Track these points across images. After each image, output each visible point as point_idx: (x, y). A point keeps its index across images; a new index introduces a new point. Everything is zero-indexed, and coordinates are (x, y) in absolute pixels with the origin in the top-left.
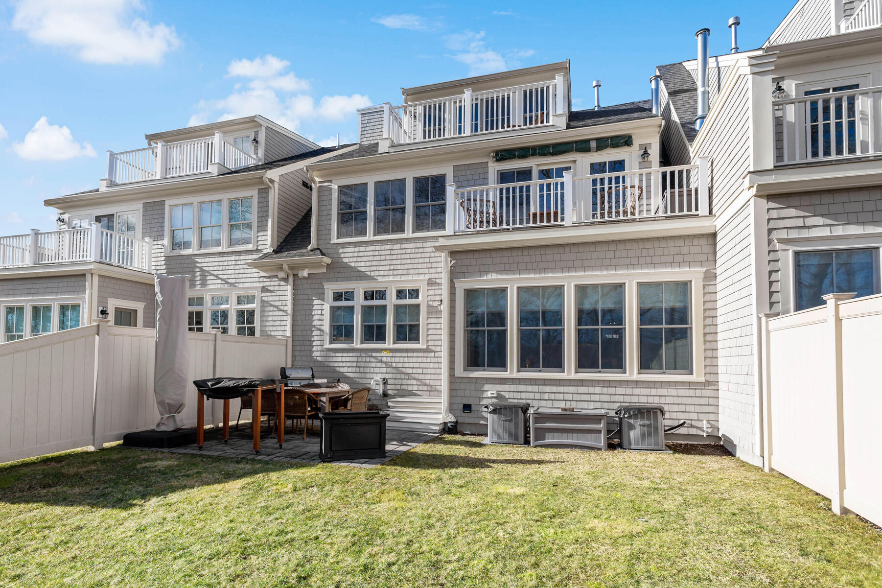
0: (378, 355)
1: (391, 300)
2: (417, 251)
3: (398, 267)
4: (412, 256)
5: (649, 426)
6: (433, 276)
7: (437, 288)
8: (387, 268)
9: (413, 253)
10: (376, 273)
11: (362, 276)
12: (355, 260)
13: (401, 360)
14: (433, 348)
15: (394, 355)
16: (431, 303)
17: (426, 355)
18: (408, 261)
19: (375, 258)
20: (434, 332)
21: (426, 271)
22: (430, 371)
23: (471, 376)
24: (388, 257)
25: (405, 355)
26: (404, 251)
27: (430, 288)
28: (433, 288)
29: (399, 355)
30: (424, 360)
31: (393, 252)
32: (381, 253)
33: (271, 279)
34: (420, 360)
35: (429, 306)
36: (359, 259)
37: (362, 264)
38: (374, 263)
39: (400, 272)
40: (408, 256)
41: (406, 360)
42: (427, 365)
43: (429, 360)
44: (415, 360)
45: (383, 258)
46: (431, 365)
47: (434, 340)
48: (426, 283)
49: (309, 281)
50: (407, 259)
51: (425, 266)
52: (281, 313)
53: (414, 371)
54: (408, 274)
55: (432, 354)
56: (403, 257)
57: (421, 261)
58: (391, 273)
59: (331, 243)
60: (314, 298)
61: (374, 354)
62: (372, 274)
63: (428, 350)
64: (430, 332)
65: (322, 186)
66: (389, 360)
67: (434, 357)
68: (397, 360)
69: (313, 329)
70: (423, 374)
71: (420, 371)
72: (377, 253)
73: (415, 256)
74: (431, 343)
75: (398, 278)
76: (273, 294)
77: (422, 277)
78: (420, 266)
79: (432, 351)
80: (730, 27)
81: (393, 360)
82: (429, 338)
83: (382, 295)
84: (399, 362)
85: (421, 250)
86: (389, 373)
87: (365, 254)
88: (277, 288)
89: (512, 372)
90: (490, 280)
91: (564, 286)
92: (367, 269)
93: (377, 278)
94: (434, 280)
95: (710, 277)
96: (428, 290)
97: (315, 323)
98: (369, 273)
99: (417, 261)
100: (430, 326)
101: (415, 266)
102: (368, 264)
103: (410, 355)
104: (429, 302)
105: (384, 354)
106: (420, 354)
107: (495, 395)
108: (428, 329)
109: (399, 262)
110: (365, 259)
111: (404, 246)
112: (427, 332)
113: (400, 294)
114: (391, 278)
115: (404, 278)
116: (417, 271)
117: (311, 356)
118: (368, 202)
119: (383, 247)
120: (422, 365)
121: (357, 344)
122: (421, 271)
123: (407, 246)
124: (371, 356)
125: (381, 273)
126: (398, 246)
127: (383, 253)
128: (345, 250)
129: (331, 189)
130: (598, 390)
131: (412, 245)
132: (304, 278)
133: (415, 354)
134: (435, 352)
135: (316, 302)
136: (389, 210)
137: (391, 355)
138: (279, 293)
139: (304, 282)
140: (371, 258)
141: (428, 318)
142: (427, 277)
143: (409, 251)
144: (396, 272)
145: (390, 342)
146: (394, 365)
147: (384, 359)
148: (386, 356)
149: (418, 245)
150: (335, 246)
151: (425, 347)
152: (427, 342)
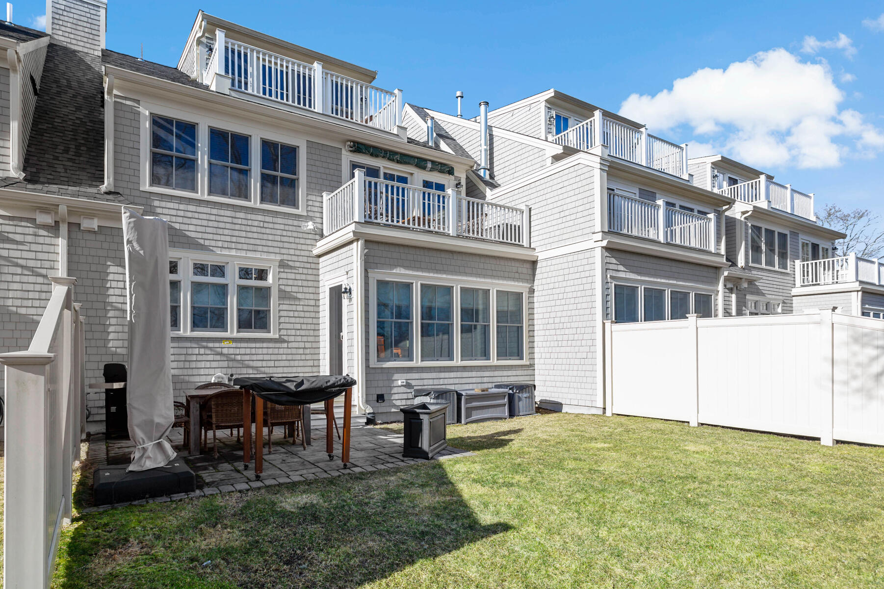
0: (217, 345)
1: (232, 279)
2: (266, 225)
3: (243, 240)
4: (259, 230)
5: (529, 397)
6: (285, 257)
7: (290, 271)
8: (228, 238)
9: (261, 227)
10: (213, 243)
11: (191, 244)
12: (180, 220)
13: (248, 351)
14: (286, 338)
15: (239, 345)
16: (283, 287)
17: (278, 345)
18: (255, 236)
19: (211, 224)
20: (287, 320)
21: (277, 250)
22: (282, 364)
23: (384, 366)
24: (228, 226)
25: (253, 345)
26: (250, 223)
27: (282, 270)
28: (286, 270)
29: (243, 345)
30: (276, 351)
31: (235, 221)
32: (218, 218)
33: (15, 223)
34: (270, 351)
35: (280, 291)
36: (186, 220)
37: (192, 228)
38: (209, 230)
39: (245, 246)
40: (254, 229)
41: (253, 351)
42: (279, 357)
43: (281, 351)
44: (265, 351)
45: (222, 225)
46: (284, 357)
47: (287, 329)
48: (278, 264)
49: (101, 237)
50: (253, 232)
51: (275, 244)
52: (40, 280)
53: (264, 364)
54: (255, 251)
55: (285, 345)
56: (248, 229)
57: (271, 237)
58: (233, 245)
59: (141, 189)
60: (109, 263)
61: (211, 345)
62: (207, 243)
63: (280, 340)
64: (282, 320)
65: (121, 103)
66: (231, 351)
67: (288, 348)
68: (243, 351)
69: (109, 308)
70: (275, 367)
71: (272, 364)
72: (213, 218)
73: (263, 230)
74: (283, 332)
75: (243, 254)
76: (20, 247)
77: (272, 257)
78: (270, 243)
79: (284, 341)
80: (457, 97)
81: (238, 351)
82: (281, 327)
83: (219, 270)
84: (245, 354)
85: (271, 226)
86: (231, 368)
87: (196, 215)
88: (29, 239)
89: (417, 361)
90: (399, 274)
91: (453, 287)
92: (200, 235)
93: (214, 249)
94: (287, 262)
95: (532, 291)
96: (279, 272)
97: (112, 299)
98: (202, 241)
99: (265, 237)
100: (282, 314)
101: (264, 243)
102: (199, 229)
103: (258, 345)
104: (281, 287)
105: (225, 344)
106: (271, 345)
107: (405, 384)
108: (280, 317)
109: (243, 234)
110: (194, 221)
111: (249, 216)
112: (279, 319)
113: (245, 273)
114: (233, 253)
115: (250, 254)
116: (265, 249)
117: (105, 347)
118: (200, 149)
119: (222, 212)
120: (273, 357)
121: (185, 330)
122: (271, 250)
123: (253, 217)
124: (207, 347)
125: (220, 244)
126: (242, 215)
127: (221, 219)
128: (163, 204)
129: (139, 113)
130: (474, 374)
131: (260, 218)
132: (90, 232)
133: (265, 345)
134: (288, 342)
135: (112, 269)
136: (228, 167)
137: (234, 345)
138: (34, 247)
139: (87, 236)
140: (205, 223)
141: (279, 304)
142: (279, 257)
143: (256, 223)
144: (240, 246)
145: (232, 330)
146: (239, 358)
147: (225, 351)
148: (227, 348)
149: (268, 219)
150: (147, 195)
151: (277, 336)
152: (279, 332)
